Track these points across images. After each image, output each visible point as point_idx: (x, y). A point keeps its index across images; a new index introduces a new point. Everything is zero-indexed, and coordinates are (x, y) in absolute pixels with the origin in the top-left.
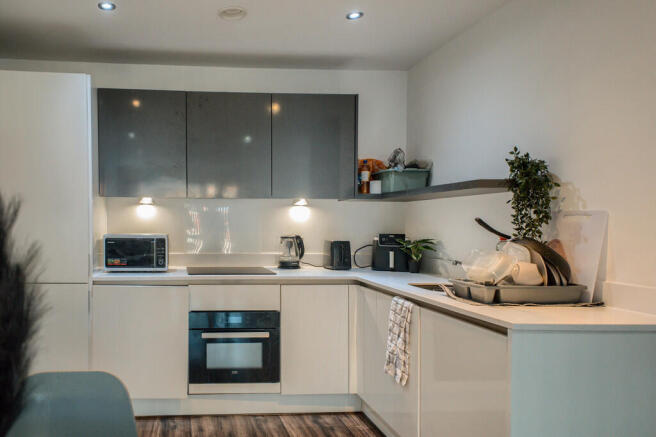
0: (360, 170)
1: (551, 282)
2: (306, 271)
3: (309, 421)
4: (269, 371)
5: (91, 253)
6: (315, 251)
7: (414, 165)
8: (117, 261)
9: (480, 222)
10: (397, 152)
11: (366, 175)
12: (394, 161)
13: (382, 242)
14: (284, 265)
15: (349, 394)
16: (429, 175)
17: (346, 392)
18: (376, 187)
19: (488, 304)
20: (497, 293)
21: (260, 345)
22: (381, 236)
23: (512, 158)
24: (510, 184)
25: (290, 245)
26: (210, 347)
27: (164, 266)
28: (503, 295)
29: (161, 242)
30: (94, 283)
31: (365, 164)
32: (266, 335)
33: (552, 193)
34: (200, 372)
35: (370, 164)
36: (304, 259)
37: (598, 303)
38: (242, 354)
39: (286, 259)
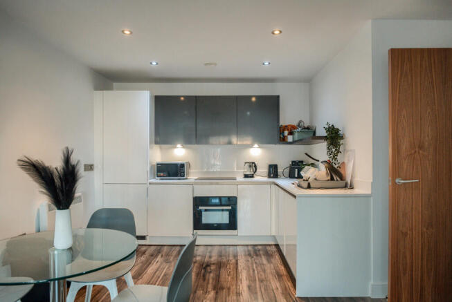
0: (284, 130)
1: (332, 179)
2: (257, 178)
3: (250, 248)
4: (232, 225)
5: (149, 170)
6: (263, 169)
7: (308, 128)
8: (162, 174)
9: (306, 154)
10: (300, 122)
11: (286, 133)
12: (299, 126)
13: (293, 165)
14: (246, 176)
15: (271, 236)
16: (315, 132)
17: (269, 234)
18: (290, 139)
19: (305, 189)
20: (309, 184)
21: (228, 213)
22: (293, 162)
23: (327, 127)
24: (325, 138)
25: (250, 166)
26: (204, 213)
27: (184, 176)
28: (312, 185)
29: (182, 165)
30: (150, 184)
31: (286, 127)
32: (230, 208)
33: (341, 142)
34: (198, 224)
35: (290, 127)
36: (256, 173)
37: (352, 187)
38: (219, 216)
39: (247, 173)
